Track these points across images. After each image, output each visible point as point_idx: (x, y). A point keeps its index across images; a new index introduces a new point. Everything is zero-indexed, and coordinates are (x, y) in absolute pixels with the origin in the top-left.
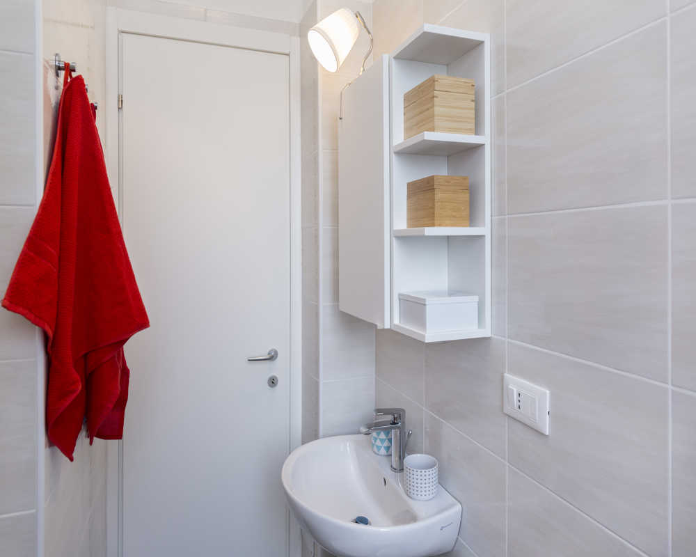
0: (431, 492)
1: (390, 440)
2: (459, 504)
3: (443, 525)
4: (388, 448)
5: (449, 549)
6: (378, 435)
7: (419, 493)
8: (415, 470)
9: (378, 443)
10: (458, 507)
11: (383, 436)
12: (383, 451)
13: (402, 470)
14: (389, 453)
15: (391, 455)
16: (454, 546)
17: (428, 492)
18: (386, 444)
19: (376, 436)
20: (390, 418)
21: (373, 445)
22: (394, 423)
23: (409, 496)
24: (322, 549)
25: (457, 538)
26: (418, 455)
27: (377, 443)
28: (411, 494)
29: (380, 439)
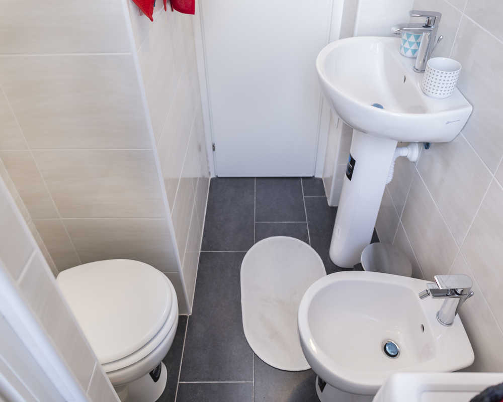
0: (447, 92)
1: (418, 44)
2: (471, 106)
3: (449, 121)
4: (415, 51)
5: (448, 141)
6: (408, 38)
7: (435, 91)
8: (436, 70)
9: (407, 45)
10: (470, 109)
11: (412, 39)
12: (409, 53)
13: (423, 71)
14: (415, 56)
15: (416, 58)
16: (454, 139)
17: (443, 92)
18: (413, 47)
19: (406, 39)
20: (424, 21)
21: (401, 47)
22: (427, 26)
23: (425, 94)
24: (344, 123)
25: (459, 134)
26: (444, 59)
27: (405, 46)
28: (427, 92)
29: (409, 42)
